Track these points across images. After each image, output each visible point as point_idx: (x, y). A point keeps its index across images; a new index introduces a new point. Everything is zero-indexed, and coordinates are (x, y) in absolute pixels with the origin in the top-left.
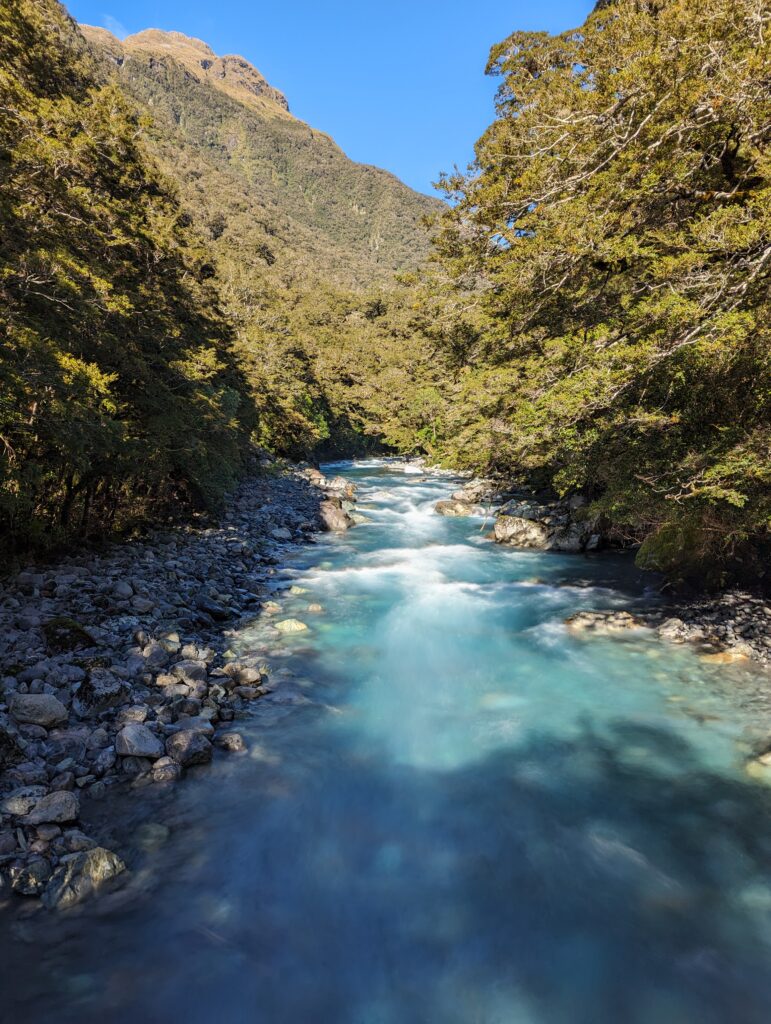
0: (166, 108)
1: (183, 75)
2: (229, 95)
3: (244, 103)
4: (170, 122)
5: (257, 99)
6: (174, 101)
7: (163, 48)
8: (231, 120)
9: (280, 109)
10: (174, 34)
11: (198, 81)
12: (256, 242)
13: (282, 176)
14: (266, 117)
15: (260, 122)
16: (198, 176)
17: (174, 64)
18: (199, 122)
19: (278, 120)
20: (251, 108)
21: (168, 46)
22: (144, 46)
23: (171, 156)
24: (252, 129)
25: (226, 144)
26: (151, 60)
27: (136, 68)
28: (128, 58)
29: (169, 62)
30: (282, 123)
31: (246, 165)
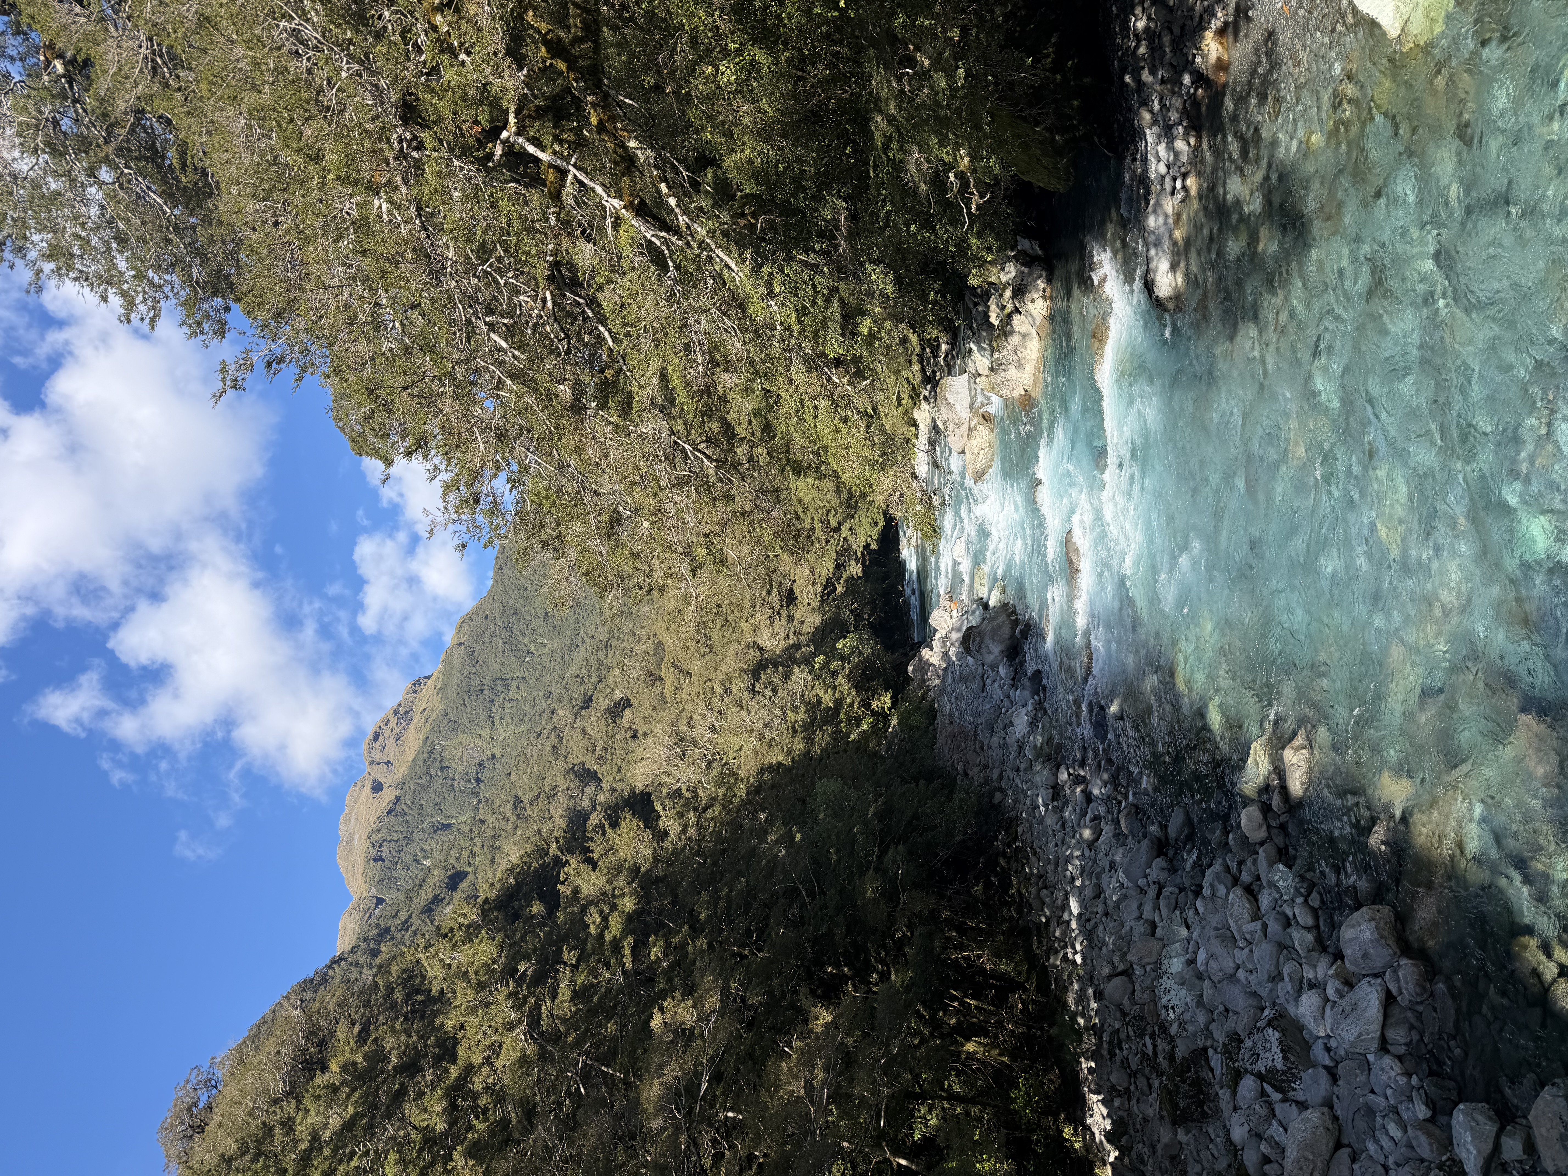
0: (433, 843)
1: (391, 818)
2: (413, 756)
3: (422, 736)
4: (452, 837)
5: (417, 718)
6: (423, 830)
7: (360, 845)
8: (446, 754)
9: (428, 688)
10: (342, 827)
11: (398, 798)
12: (602, 724)
13: (514, 684)
14: (439, 706)
15: (446, 714)
16: (518, 801)
17: (379, 831)
18: (450, 799)
19: (442, 690)
20: (429, 727)
21: (357, 836)
22: (359, 869)
23: (494, 837)
24: (455, 726)
25: (476, 761)
26: (375, 860)
27: (387, 881)
28: (374, 891)
29: (376, 838)
30: (445, 686)
31: (501, 734)
